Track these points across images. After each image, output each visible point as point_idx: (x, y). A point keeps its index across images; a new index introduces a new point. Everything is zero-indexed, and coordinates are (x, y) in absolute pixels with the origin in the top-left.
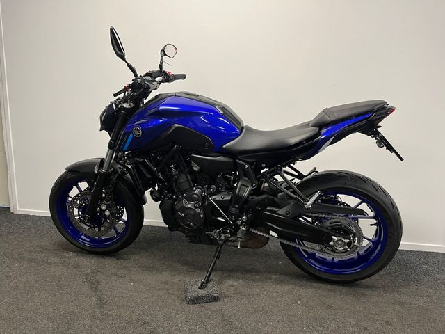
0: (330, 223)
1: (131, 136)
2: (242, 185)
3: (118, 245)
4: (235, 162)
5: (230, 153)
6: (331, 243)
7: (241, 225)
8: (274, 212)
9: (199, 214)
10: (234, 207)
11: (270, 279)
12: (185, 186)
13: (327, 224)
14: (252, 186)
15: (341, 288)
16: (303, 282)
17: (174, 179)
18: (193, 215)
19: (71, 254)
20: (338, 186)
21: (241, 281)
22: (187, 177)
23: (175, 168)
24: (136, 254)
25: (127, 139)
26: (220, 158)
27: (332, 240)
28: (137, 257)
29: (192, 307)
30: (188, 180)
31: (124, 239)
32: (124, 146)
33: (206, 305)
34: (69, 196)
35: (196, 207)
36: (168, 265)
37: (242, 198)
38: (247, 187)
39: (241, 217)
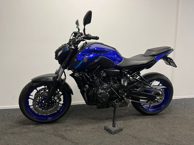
0: (154, 92)
1: (81, 62)
2: (124, 81)
4: (121, 72)
6: (156, 100)
7: (124, 97)
8: (136, 90)
9: (108, 95)
10: (121, 90)
17: (94, 81)
18: (105, 96)
21: (121, 121)
22: (99, 80)
23: (95, 76)
25: (79, 63)
27: (156, 98)
28: (68, 120)
34: (31, 95)
35: (106, 92)
36: (86, 121)
37: (125, 86)
38: (126, 81)
39: (124, 94)
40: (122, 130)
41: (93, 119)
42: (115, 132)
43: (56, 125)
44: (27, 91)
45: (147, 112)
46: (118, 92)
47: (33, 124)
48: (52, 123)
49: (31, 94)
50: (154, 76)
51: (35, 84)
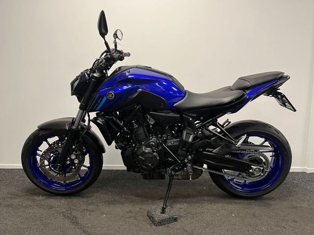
0: (248, 157)
1: (105, 99)
2: (187, 133)
3: (82, 186)
4: (182, 117)
5: (178, 110)
6: (251, 171)
7: (188, 163)
8: (211, 152)
9: (156, 157)
10: (181, 149)
11: (205, 200)
12: (143, 136)
13: (246, 157)
14: (195, 134)
15: (253, 201)
16: (228, 201)
17: (134, 131)
18: (152, 158)
19: (41, 198)
20: (254, 131)
21: (185, 204)
22: (144, 129)
23: (136, 123)
24: (95, 192)
25: (101, 101)
26: (171, 114)
27: (251, 168)
28: (97, 195)
29: (160, 228)
30: (145, 132)
31: (88, 181)
32: (97, 106)
33: (170, 225)
34: (39, 150)
35: (154, 152)
36: (125, 198)
37: (188, 142)
38: (191, 134)
39: (187, 157)
40: (175, 220)
41: (138, 195)
42: (161, 223)
43: (75, 200)
44: (31, 142)
45: (237, 193)
46: (175, 152)
47: (43, 195)
48: (71, 196)
49: (39, 148)
50: (248, 127)
51: (41, 133)
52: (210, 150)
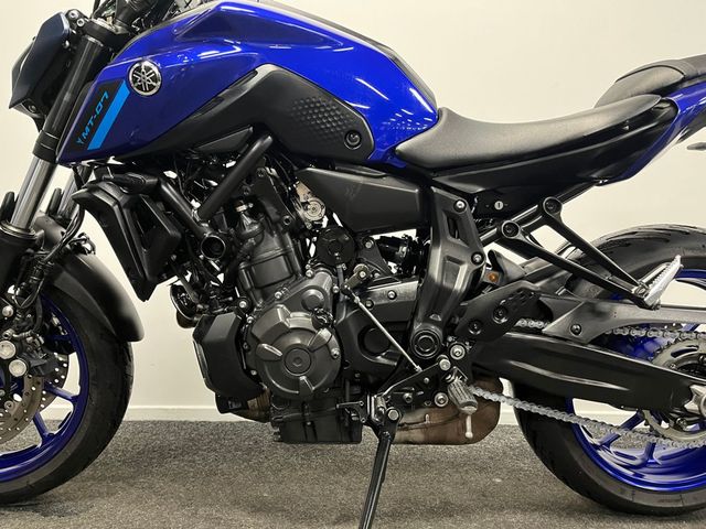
0: (675, 354)
1: (123, 92)
2: (447, 258)
4: (427, 197)
5: (413, 170)
6: (691, 406)
7: (450, 372)
8: (537, 332)
10: (426, 320)
13: (666, 357)
14: (474, 262)
17: (246, 246)
22: (283, 244)
23: (252, 213)
25: (107, 104)
27: (690, 395)
30: (286, 254)
35: (319, 325)
37: (449, 292)
38: (460, 263)
39: (446, 351)
50: (668, 241)
52: (534, 324)
